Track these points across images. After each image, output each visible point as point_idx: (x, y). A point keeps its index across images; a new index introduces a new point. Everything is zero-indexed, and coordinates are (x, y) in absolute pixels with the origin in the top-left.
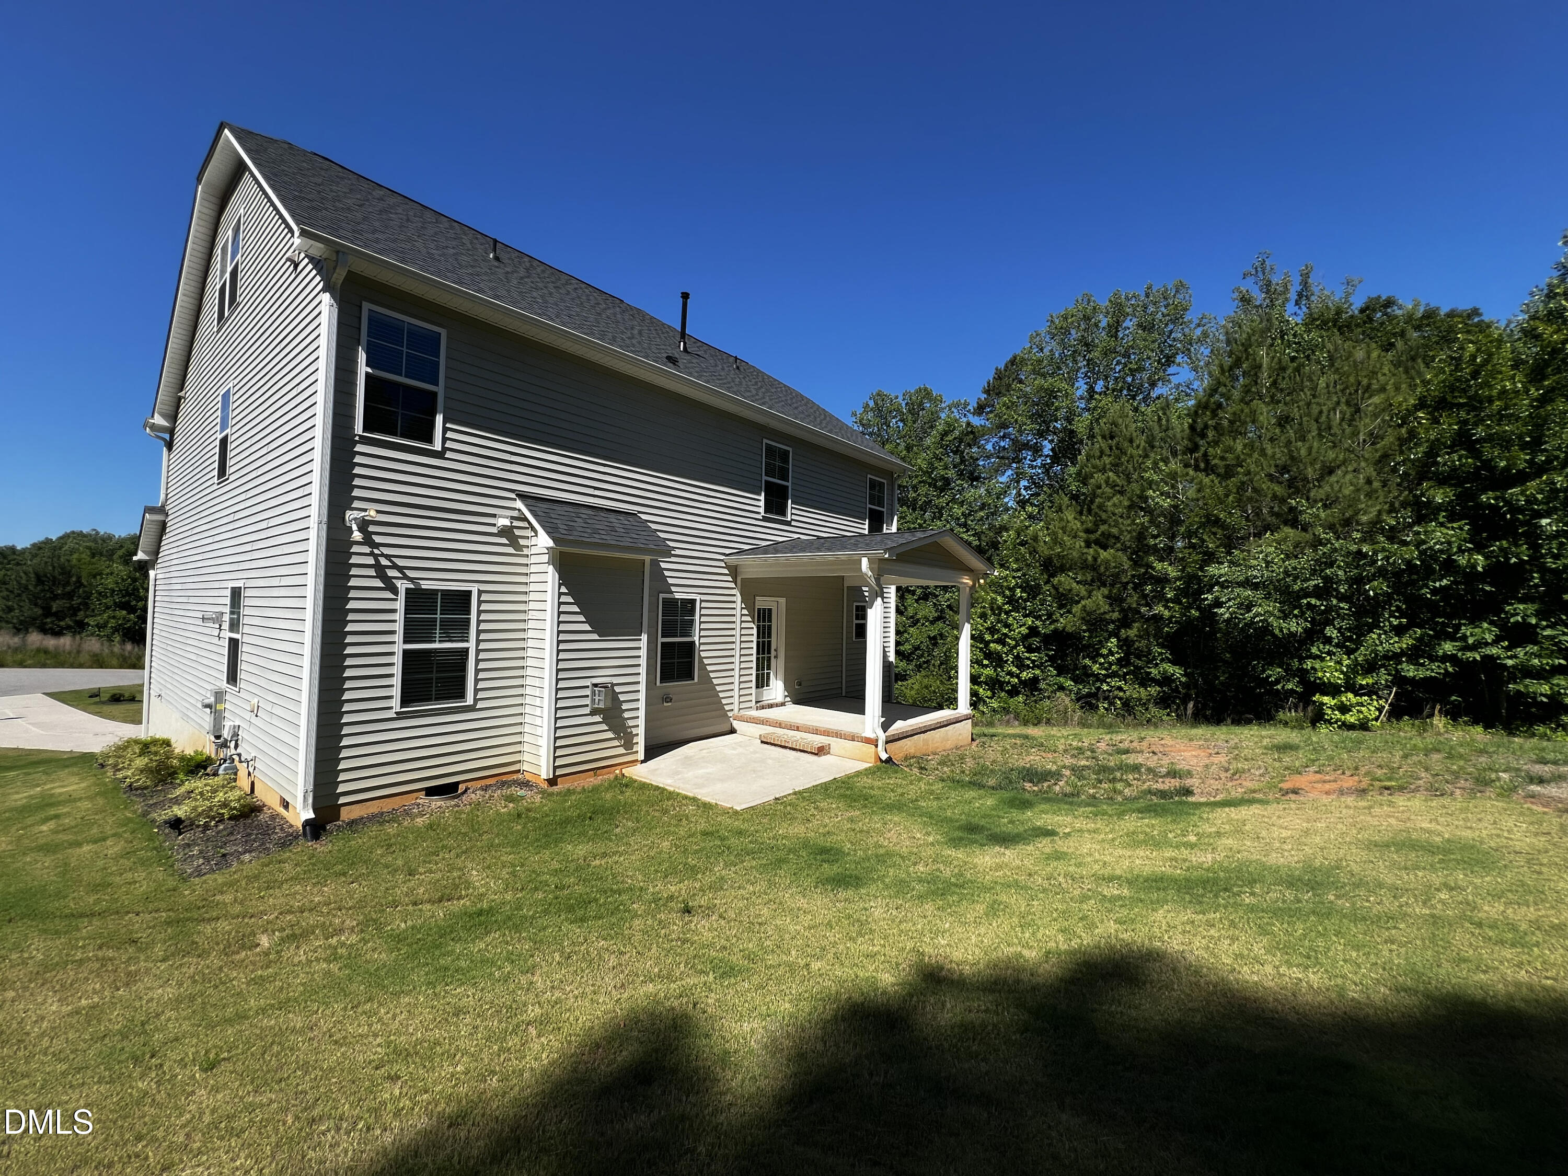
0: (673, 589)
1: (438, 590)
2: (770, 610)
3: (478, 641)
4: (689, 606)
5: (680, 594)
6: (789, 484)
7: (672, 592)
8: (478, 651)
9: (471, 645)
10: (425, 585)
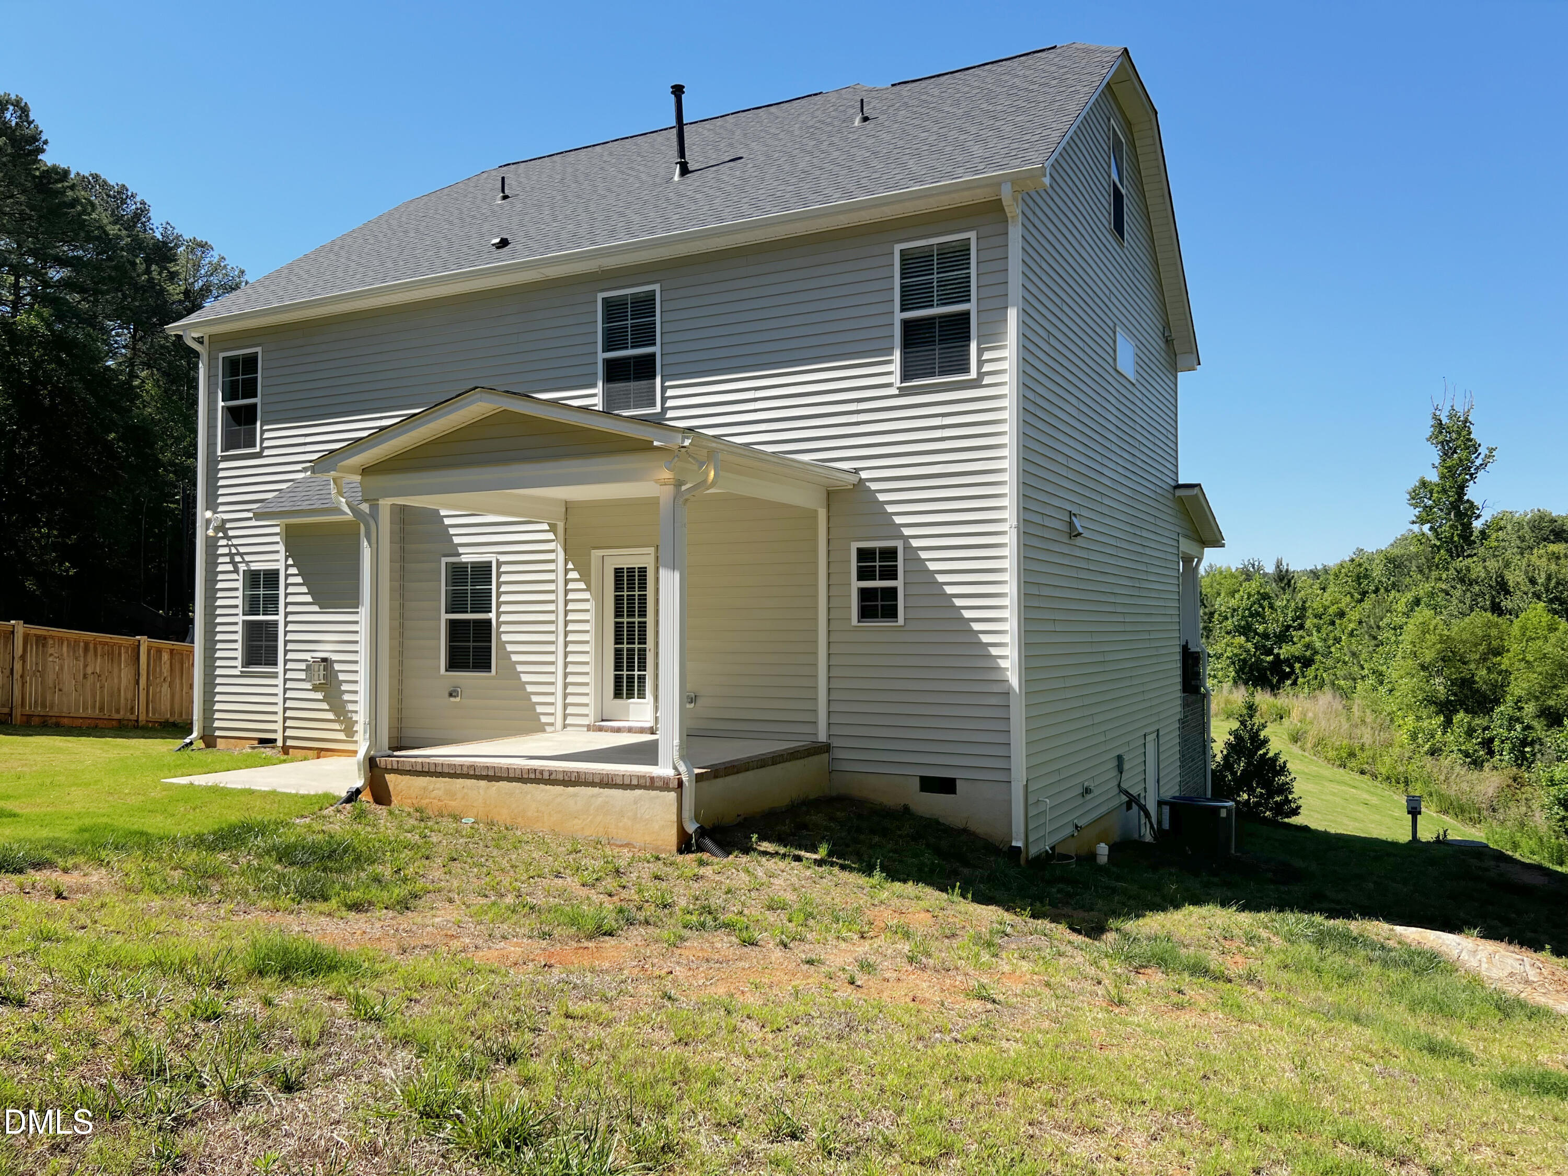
0: (461, 550)
1: (260, 571)
2: (643, 571)
3: (287, 614)
4: (483, 571)
5: (468, 557)
6: (656, 349)
7: (460, 555)
8: (286, 623)
9: (280, 618)
10: (254, 566)
